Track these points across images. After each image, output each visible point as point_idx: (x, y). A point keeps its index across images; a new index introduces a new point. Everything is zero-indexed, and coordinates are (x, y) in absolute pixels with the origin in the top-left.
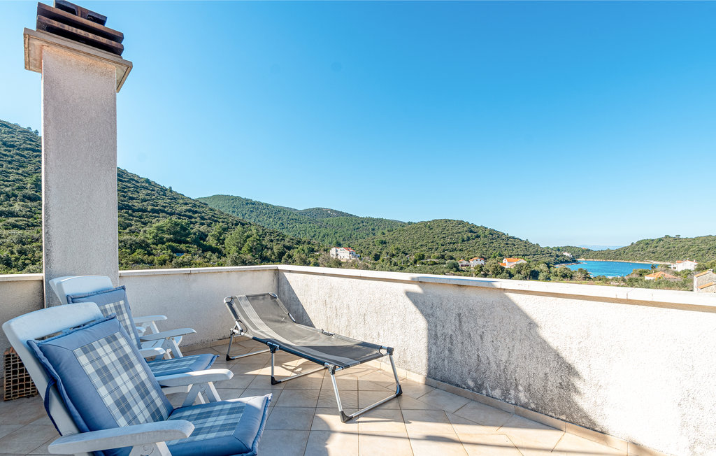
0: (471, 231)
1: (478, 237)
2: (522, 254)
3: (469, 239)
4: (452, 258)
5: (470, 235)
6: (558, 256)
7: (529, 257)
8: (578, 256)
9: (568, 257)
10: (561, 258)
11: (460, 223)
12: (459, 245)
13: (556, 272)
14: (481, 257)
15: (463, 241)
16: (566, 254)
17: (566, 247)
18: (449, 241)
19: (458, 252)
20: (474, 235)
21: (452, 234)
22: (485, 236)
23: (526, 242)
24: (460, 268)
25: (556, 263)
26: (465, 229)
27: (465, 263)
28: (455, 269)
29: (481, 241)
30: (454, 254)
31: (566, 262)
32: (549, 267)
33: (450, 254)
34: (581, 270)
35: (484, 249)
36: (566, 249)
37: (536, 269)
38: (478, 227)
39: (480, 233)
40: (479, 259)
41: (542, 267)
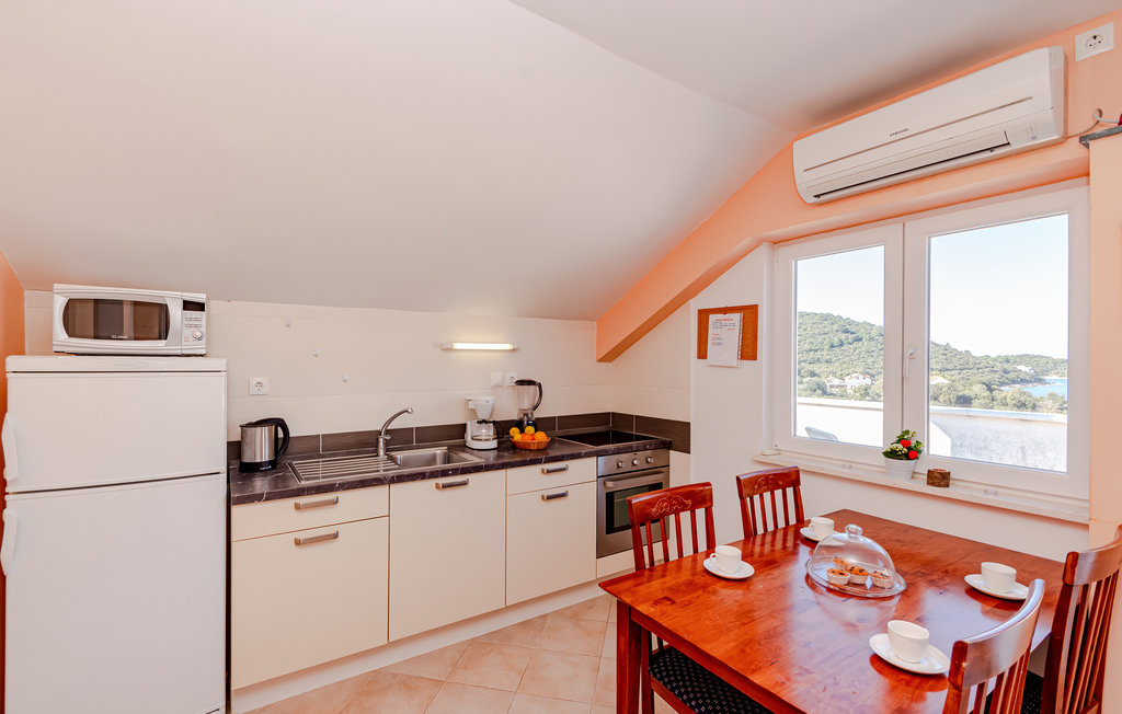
0: (846, 331)
1: (859, 340)
2: (939, 367)
3: (842, 345)
4: (813, 374)
5: (843, 336)
6: (1005, 371)
7: (952, 373)
8: (1047, 372)
9: (1026, 373)
10: (1012, 375)
11: (826, 317)
12: (826, 352)
13: (1005, 399)
14: (865, 373)
15: (832, 346)
16: (1022, 368)
17: (1021, 356)
18: (807, 346)
19: (824, 365)
20: (851, 337)
21: (813, 336)
22: (871, 339)
23: (947, 348)
24: (828, 389)
25: (1003, 384)
26: (835, 327)
27: (836, 382)
28: (819, 392)
29: (864, 346)
30: (816, 368)
31: (1023, 381)
32: (990, 389)
33: (810, 367)
34: (1052, 396)
35: (870, 360)
36: (1022, 359)
37: (967, 393)
38: (858, 324)
39: (862, 333)
40: (861, 377)
41: (978, 389)
